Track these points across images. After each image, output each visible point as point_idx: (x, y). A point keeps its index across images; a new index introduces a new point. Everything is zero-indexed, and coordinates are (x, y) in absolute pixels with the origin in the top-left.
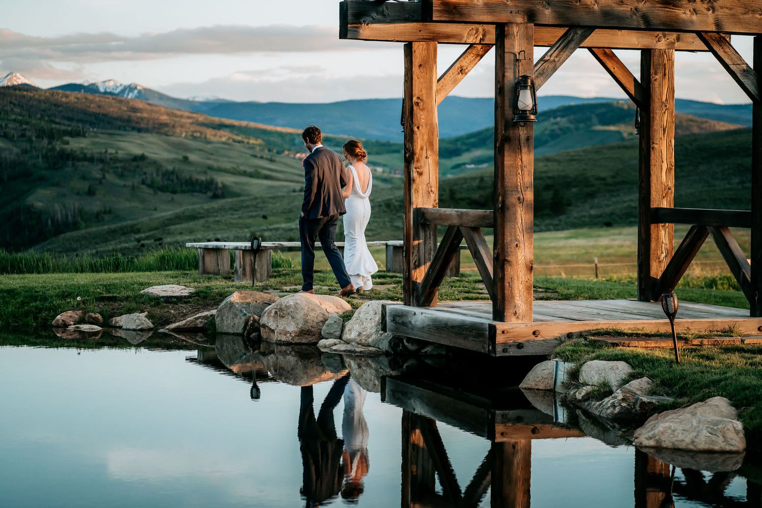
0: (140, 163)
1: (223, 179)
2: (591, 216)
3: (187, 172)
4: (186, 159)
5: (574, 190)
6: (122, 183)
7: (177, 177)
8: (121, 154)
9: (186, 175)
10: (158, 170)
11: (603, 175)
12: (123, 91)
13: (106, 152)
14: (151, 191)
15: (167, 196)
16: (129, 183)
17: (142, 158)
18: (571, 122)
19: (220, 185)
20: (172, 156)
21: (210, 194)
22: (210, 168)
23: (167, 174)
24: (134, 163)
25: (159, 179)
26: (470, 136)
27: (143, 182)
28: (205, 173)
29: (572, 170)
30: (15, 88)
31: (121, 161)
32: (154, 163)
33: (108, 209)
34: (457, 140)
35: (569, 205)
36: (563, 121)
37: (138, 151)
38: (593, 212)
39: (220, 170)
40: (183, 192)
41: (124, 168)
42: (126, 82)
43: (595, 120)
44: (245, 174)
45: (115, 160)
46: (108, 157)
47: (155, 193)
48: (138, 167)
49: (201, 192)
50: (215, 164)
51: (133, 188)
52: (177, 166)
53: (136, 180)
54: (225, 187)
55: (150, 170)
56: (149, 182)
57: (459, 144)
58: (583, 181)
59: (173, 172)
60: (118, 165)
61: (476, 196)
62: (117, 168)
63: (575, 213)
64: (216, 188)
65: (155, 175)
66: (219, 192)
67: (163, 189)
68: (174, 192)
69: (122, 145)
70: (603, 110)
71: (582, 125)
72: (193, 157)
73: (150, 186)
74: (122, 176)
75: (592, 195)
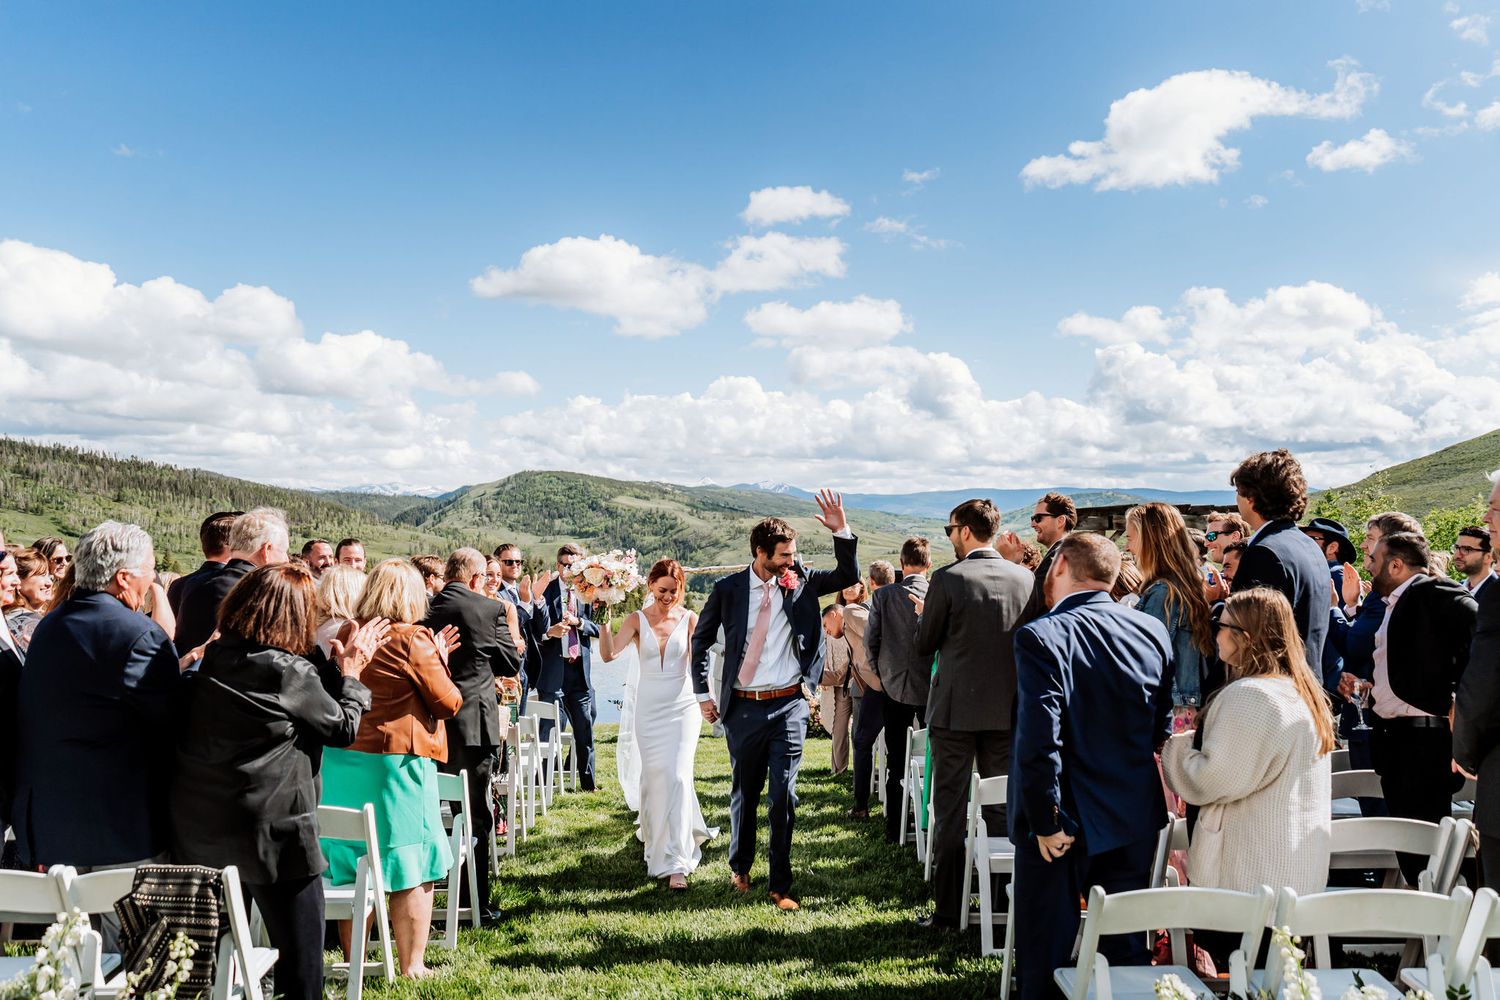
12: (775, 489)
42: (775, 483)
59: (809, 541)
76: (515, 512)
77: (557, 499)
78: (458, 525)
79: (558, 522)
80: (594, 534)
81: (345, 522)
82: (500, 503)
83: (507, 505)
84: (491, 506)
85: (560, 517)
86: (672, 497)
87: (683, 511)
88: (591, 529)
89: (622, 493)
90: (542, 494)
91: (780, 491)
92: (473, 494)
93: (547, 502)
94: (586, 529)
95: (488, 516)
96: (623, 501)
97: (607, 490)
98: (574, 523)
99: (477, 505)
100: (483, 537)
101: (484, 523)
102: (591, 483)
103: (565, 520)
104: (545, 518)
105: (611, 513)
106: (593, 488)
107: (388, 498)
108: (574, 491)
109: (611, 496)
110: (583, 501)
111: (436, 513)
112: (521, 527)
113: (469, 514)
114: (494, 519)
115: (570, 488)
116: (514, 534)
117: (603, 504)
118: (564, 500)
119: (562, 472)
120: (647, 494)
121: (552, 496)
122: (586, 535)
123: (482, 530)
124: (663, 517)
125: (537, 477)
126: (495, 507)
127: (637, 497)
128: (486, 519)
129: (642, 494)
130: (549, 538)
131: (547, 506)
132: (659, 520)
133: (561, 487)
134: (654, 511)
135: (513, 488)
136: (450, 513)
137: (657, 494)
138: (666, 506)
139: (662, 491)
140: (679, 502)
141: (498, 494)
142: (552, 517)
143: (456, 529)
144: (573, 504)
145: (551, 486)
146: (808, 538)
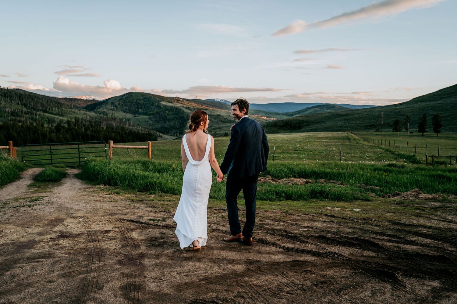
2: (307, 130)
4: (229, 115)
5: (305, 124)
8: (215, 114)
9: (229, 119)
11: (312, 120)
12: (220, 101)
14: (221, 122)
17: (220, 115)
20: (226, 115)
23: (225, 119)
24: (218, 116)
25: (223, 120)
26: (296, 112)
27: (220, 121)
29: (305, 119)
30: (197, 100)
32: (222, 116)
34: (293, 112)
35: (303, 127)
36: (317, 109)
37: (219, 114)
38: (308, 129)
41: (216, 117)
42: (221, 99)
43: (325, 108)
45: (214, 115)
51: (217, 122)
53: (218, 120)
55: (221, 118)
57: (293, 113)
58: (307, 122)
59: (226, 118)
61: (281, 125)
63: (303, 129)
67: (224, 122)
68: (226, 123)
69: (216, 112)
70: (327, 106)
71: (322, 110)
73: (221, 121)
74: (215, 119)
75: (309, 125)
76: (126, 106)
77: (140, 102)
78: (105, 110)
79: (140, 110)
80: (153, 114)
81: (60, 108)
82: (120, 102)
83: (123, 103)
84: (117, 104)
85: (141, 108)
86: (181, 102)
87: (183, 107)
88: (151, 112)
89: (163, 100)
90: (135, 100)
91: (222, 102)
92: (112, 100)
93: (137, 103)
94: (150, 112)
95: (116, 107)
96: (163, 103)
97: (158, 99)
98: (146, 110)
99: (113, 103)
100: (113, 115)
101: (114, 110)
102: (152, 97)
103: (143, 109)
104: (136, 108)
105: (159, 107)
106: (153, 99)
107: (84, 100)
108: (146, 99)
109: (159, 101)
110: (150, 103)
111: (99, 106)
112: (128, 111)
113: (109, 107)
114: (118, 108)
115: (145, 98)
116: (125, 114)
117: (156, 104)
118: (142, 102)
119: (143, 93)
120: (172, 101)
121: (139, 101)
122: (150, 115)
123: (114, 112)
124: (176, 109)
125: (134, 94)
126: (119, 104)
127: (169, 102)
128: (115, 108)
129: (170, 101)
130: (137, 115)
131: (137, 104)
132: (175, 110)
133: (141, 98)
134: (174, 107)
135: (125, 98)
136: (103, 106)
137: (176, 101)
138: (179, 105)
139: (178, 100)
140: (183, 104)
141: (120, 99)
142: (138, 108)
143: (104, 112)
144: (146, 104)
145: (139, 97)
146: (226, 117)
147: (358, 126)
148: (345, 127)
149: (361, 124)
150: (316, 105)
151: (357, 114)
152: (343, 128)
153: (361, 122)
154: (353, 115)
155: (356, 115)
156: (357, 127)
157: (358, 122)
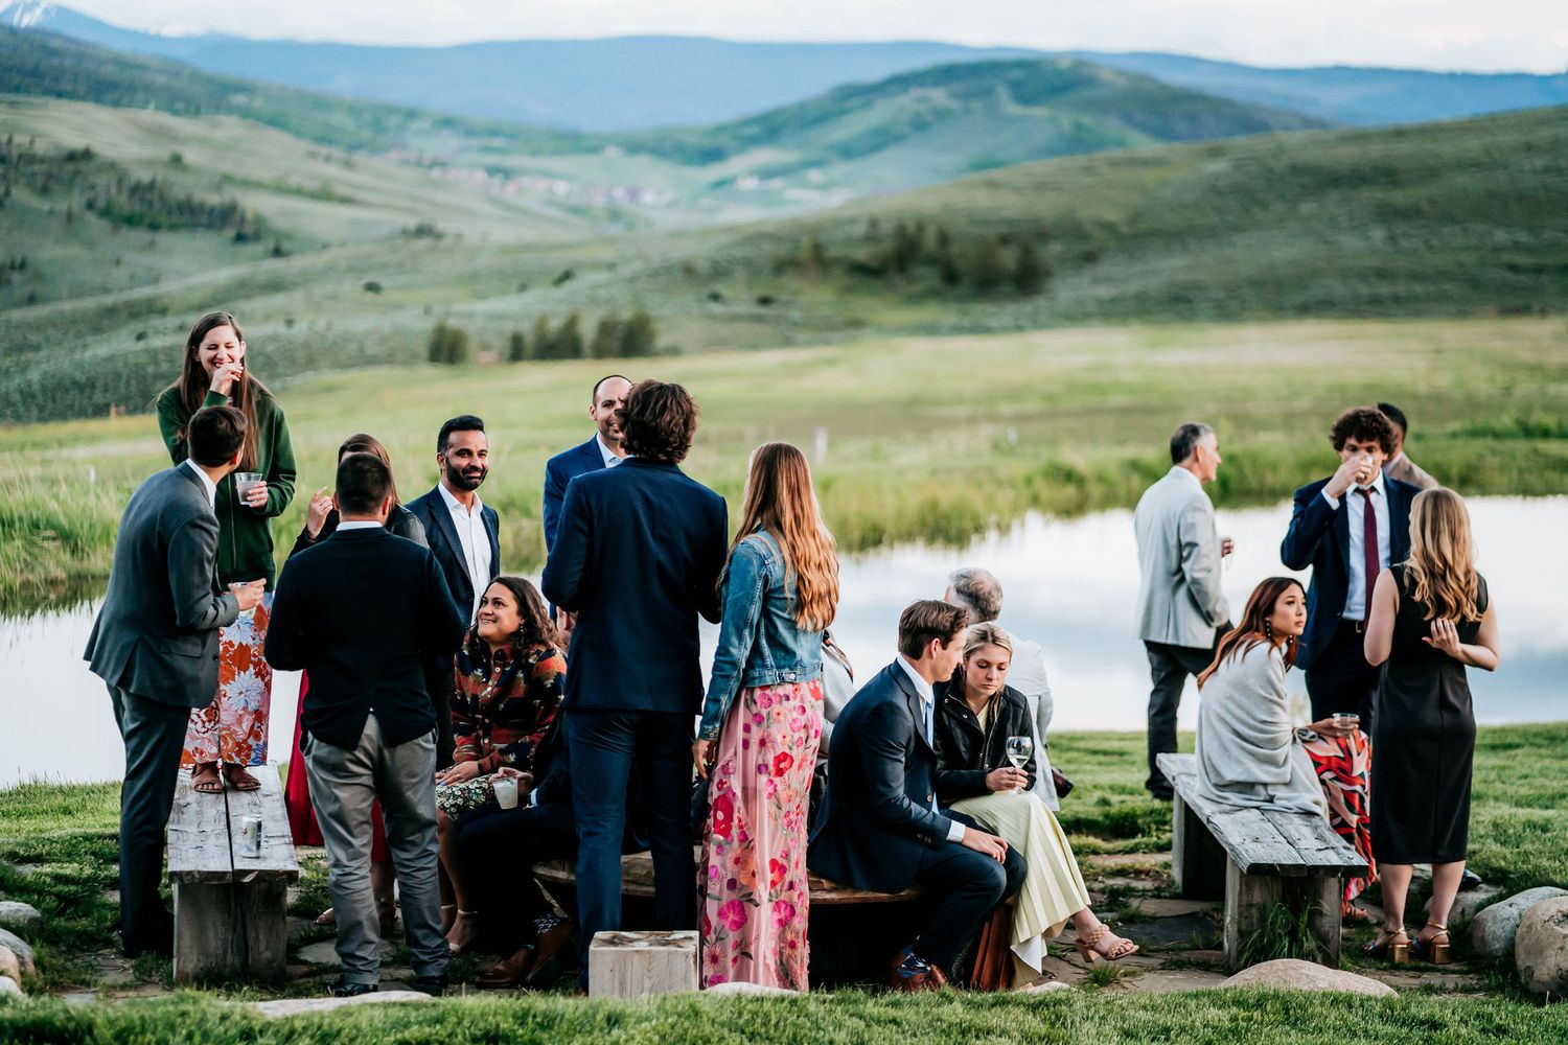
0: (83, 166)
1: (254, 203)
3: (181, 187)
4: (176, 160)
6: (44, 205)
7: (162, 197)
8: (41, 148)
9: (178, 193)
10: (120, 182)
13: (10, 141)
14: (106, 224)
15: (140, 236)
16: (62, 206)
17: (87, 155)
18: (955, 96)
19: (249, 215)
20: (148, 152)
21: (230, 232)
22: (228, 179)
23: (137, 190)
24: (70, 167)
25: (122, 201)
26: (747, 122)
27: (90, 206)
28: (218, 188)
31: (42, 161)
32: (112, 166)
33: (18, 261)
34: (720, 129)
36: (939, 96)
37: (76, 142)
39: (248, 184)
40: (173, 227)
41: (49, 176)
43: (1003, 94)
44: (298, 192)
45: (32, 159)
46: (15, 152)
47: (116, 230)
48: (77, 173)
49: (210, 226)
50: (240, 172)
51: (70, 217)
52: (160, 175)
53: (75, 201)
54: (259, 220)
55: (104, 181)
56: (101, 203)
57: (723, 140)
58: (1073, 230)
59: (152, 185)
60: (36, 168)
61: (861, 254)
62: (33, 175)
64: (243, 220)
65: (113, 191)
66: (248, 230)
67: (131, 221)
68: (154, 227)
69: (43, 126)
70: (1017, 74)
71: (975, 104)
72: (191, 156)
73: (107, 213)
74: (44, 191)
146: (145, 176)
147: (1513, 268)
148: (1416, 277)
149: (1529, 250)
150: (921, 62)
151: (1462, 165)
152: (1401, 289)
153: (1523, 237)
154: (1431, 173)
155: (1463, 181)
156: (1510, 276)
157: (1501, 236)
